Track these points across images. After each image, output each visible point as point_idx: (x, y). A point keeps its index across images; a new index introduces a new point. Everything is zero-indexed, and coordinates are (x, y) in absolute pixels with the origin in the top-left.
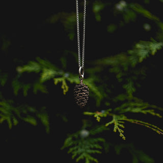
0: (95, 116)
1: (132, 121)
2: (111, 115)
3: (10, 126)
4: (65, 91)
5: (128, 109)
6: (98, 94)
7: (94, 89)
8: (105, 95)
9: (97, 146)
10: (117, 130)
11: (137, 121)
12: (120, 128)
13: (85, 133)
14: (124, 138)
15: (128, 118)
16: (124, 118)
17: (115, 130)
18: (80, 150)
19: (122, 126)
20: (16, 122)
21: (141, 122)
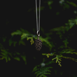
0: (47, 55)
1: (66, 57)
2: (55, 55)
3: (7, 61)
4: (32, 43)
5: (65, 52)
6: (50, 45)
7: (48, 43)
8: (54, 46)
9: (49, 71)
10: (58, 62)
11: (68, 58)
12: (59, 61)
13: (43, 64)
14: (61, 66)
15: (63, 56)
16: (61, 56)
17: (56, 62)
18: (40, 73)
19: (60, 60)
20: (9, 59)
21: (70, 58)
